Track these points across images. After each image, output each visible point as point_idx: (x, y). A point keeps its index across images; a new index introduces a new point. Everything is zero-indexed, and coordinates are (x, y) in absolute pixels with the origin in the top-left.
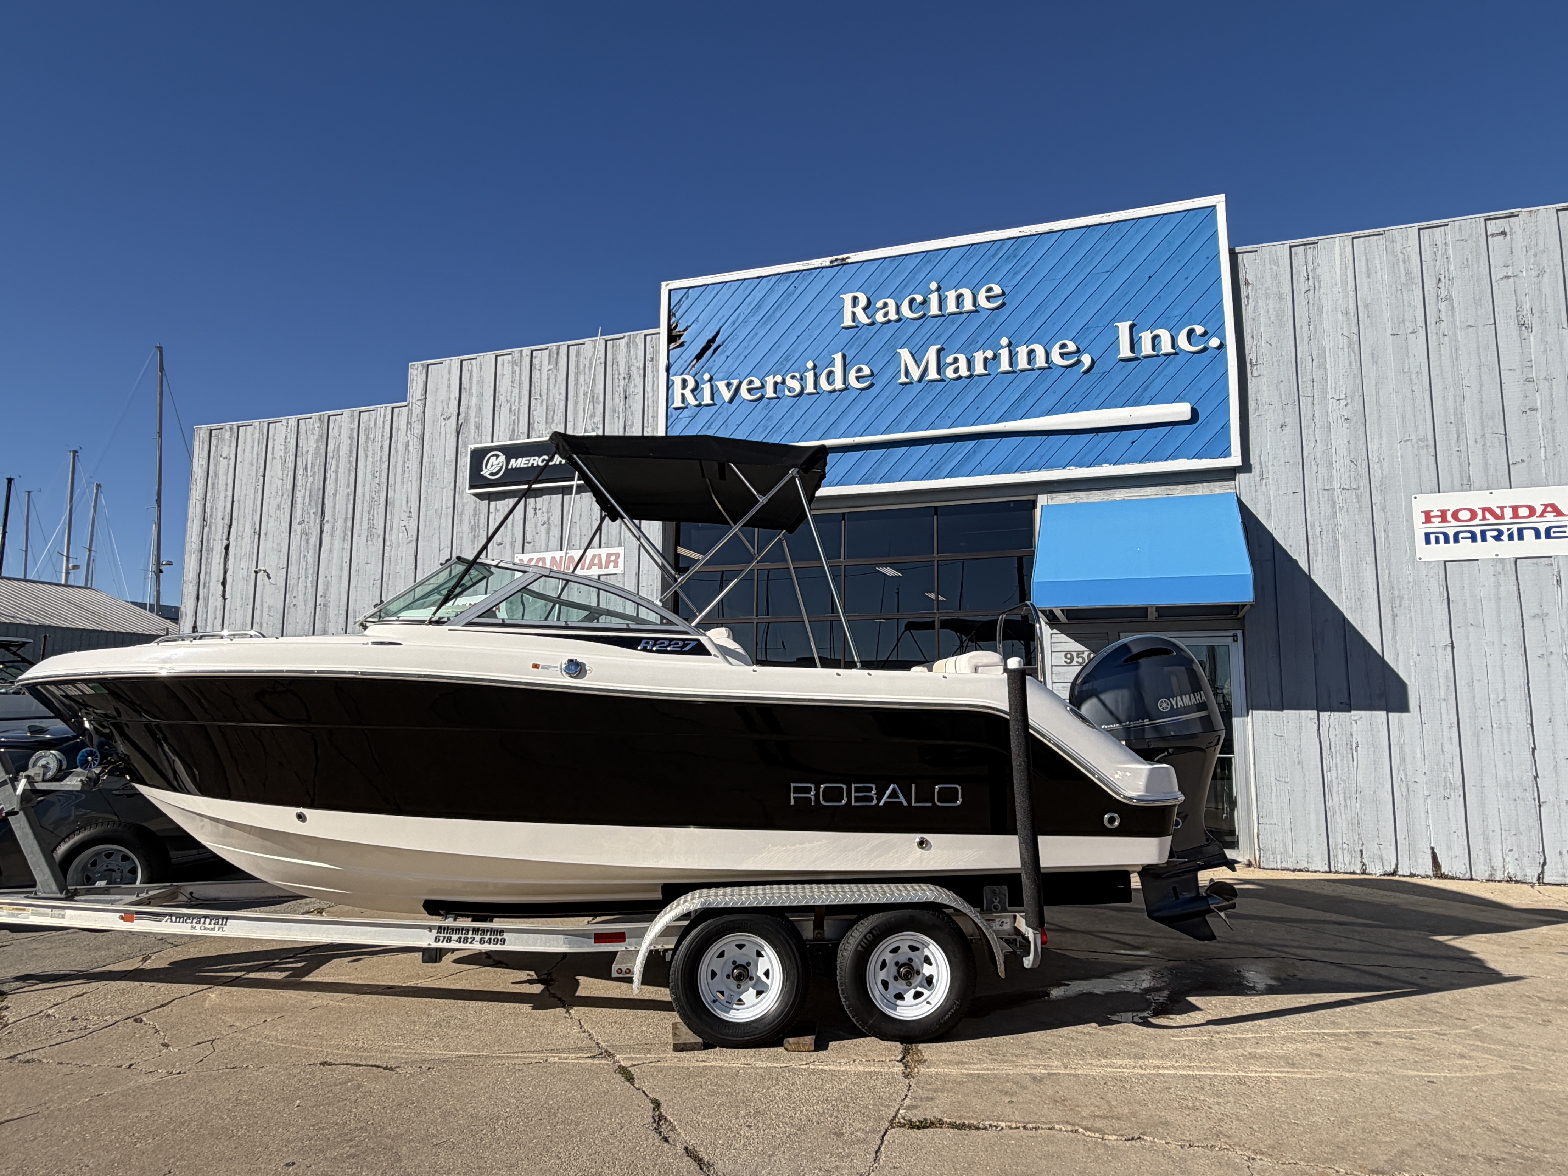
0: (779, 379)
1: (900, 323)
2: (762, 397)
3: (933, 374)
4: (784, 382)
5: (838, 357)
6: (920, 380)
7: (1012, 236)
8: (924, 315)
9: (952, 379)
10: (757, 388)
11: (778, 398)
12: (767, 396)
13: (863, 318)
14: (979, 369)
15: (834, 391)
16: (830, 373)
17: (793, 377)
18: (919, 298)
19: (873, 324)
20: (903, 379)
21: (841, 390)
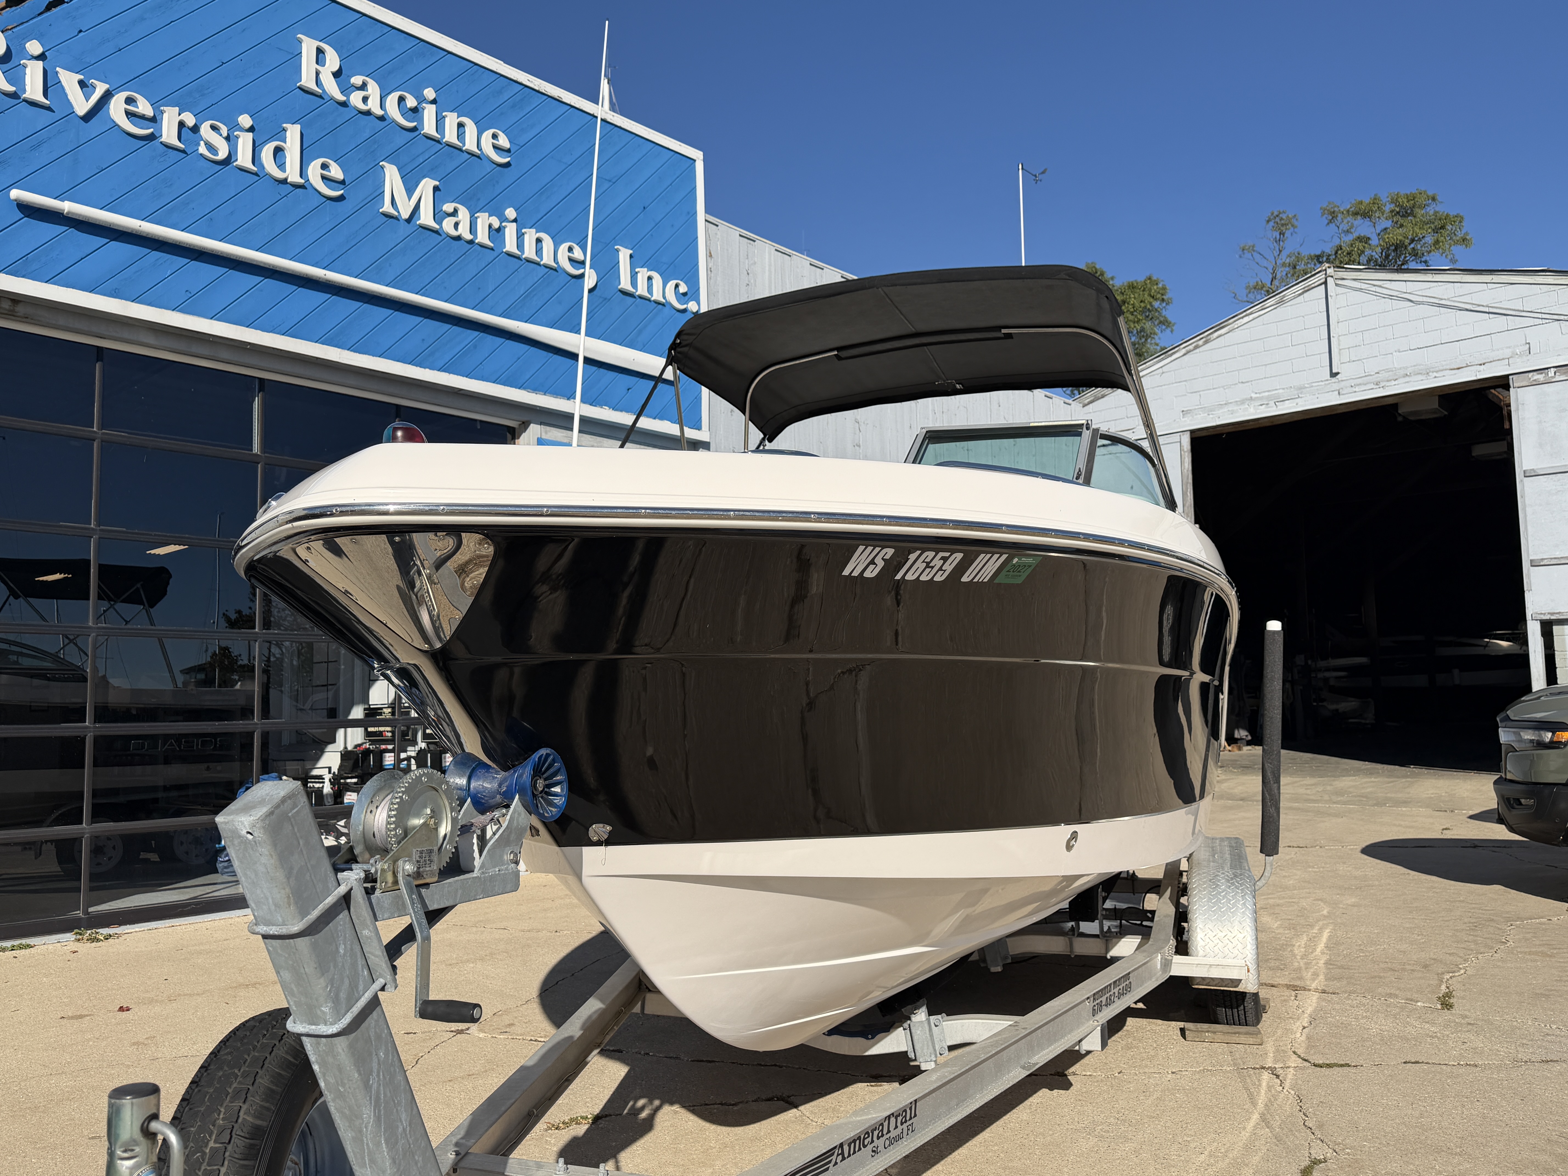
0: (190, 120)
1: (384, 124)
2: (151, 137)
3: (426, 218)
4: (195, 129)
5: (293, 133)
6: (409, 220)
7: (520, 80)
8: (414, 129)
9: (448, 236)
10: (143, 117)
11: (183, 151)
12: (162, 140)
13: (332, 88)
14: (483, 237)
15: (284, 181)
16: (278, 151)
17: (214, 128)
18: (411, 102)
19: (344, 104)
20: (387, 208)
21: (297, 186)
